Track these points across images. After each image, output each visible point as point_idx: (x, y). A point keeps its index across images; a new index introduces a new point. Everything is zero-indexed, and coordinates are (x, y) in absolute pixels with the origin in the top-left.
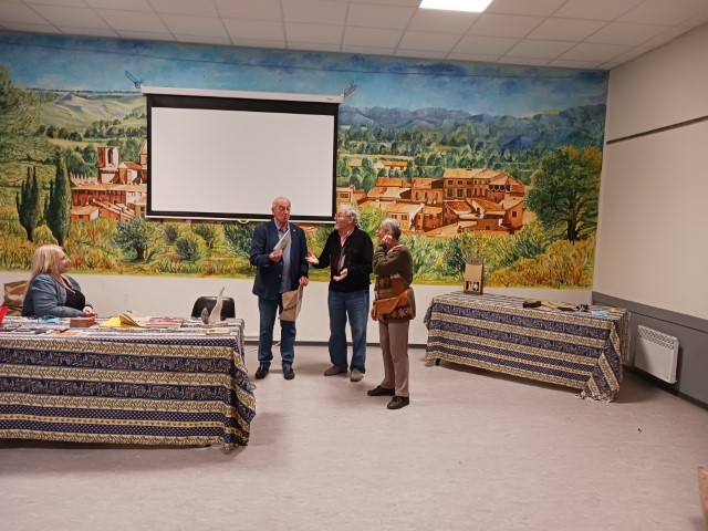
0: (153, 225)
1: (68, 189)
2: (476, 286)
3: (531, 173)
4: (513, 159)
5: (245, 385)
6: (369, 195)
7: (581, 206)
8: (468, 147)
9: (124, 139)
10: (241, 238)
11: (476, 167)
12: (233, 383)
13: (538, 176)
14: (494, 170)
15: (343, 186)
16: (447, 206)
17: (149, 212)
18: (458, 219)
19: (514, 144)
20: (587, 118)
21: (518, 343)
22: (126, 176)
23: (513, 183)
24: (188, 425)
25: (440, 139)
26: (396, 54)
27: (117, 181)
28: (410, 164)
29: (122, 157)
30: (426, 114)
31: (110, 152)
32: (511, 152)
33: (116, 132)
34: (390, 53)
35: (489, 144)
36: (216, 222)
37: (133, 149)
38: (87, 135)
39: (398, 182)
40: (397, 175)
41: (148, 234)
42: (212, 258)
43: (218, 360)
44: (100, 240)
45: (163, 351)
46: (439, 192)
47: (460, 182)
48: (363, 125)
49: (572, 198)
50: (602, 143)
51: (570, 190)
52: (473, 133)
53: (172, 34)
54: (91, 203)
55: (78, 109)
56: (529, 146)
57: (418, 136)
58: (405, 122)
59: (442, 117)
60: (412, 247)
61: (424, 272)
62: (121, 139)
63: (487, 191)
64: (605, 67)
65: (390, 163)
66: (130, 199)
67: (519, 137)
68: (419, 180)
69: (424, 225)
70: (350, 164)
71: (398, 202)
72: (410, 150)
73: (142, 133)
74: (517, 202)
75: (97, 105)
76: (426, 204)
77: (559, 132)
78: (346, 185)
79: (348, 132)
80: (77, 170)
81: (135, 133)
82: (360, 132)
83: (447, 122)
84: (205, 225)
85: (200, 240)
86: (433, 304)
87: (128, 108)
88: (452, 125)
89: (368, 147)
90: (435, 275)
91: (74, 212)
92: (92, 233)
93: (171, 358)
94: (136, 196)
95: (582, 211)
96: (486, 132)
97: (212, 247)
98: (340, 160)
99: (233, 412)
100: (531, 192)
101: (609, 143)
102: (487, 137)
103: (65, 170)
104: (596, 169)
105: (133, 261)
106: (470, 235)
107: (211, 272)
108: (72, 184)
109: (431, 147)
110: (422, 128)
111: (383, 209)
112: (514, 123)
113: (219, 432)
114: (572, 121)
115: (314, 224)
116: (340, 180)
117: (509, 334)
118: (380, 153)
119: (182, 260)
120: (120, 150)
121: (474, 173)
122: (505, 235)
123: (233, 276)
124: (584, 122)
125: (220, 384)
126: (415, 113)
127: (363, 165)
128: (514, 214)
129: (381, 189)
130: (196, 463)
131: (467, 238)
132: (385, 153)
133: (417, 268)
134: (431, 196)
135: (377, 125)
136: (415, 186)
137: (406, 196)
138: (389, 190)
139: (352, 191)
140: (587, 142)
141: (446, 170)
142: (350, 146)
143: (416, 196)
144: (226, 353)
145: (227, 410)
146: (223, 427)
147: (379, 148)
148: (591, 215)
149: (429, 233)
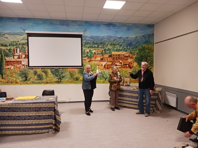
0: (30, 70)
1: (4, 61)
2: (122, 83)
3: (135, 52)
5: (58, 114)
6: (92, 59)
7: (149, 60)
8: (118, 46)
9: (21, 46)
10: (55, 73)
11: (120, 51)
12: (55, 114)
13: (137, 53)
14: (125, 52)
16: (113, 62)
17: (29, 66)
19: (130, 44)
20: (149, 37)
21: (134, 98)
22: (21, 56)
23: (130, 55)
24: (42, 127)
25: (110, 44)
26: (98, 21)
27: (19, 58)
28: (102, 51)
29: (20, 51)
30: (106, 37)
31: (17, 50)
32: (130, 47)
33: (18, 44)
34: (96, 20)
35: (123, 45)
36: (48, 69)
37: (23, 49)
38: (10, 45)
39: (99, 56)
40: (99, 54)
41: (28, 73)
42: (47, 79)
43: (50, 107)
44: (14, 75)
45: (34, 106)
46: (111, 58)
47: (116, 55)
48: (89, 40)
49: (146, 58)
50: (154, 44)
51: (146, 56)
52: (119, 42)
53: (34, 16)
54: (11, 65)
55: (7, 38)
56: (134, 45)
57: (104, 43)
58: (101, 39)
60: (104, 73)
62: (20, 46)
63: (123, 57)
64: (153, 23)
65: (97, 50)
66: (23, 63)
67: (132, 43)
68: (105, 55)
69: (107, 67)
70: (86, 51)
71: (100, 61)
72: (102, 47)
73: (26, 44)
74: (132, 60)
75: (12, 37)
76: (107, 62)
77: (142, 41)
78: (85, 57)
79: (85, 42)
80: (7, 55)
81: (24, 44)
82: (88, 42)
83: (112, 39)
84: (45, 70)
85: (44, 74)
87: (22, 37)
88: (113, 40)
89: (91, 46)
91: (6, 67)
92: (12, 73)
93: (37, 108)
94: (25, 62)
95: (149, 62)
96: (123, 42)
97: (47, 76)
98: (83, 49)
99: (55, 122)
100: (135, 57)
101: (155, 43)
102: (123, 43)
103: (3, 55)
104: (152, 51)
105: (24, 81)
106: (120, 69)
107: (47, 83)
108: (5, 59)
109: (108, 46)
110: (105, 41)
111: (96, 63)
112: (130, 39)
113: (51, 128)
114: (145, 38)
115: (78, 68)
116: (83, 56)
117: (131, 96)
118: (94, 48)
119: (39, 80)
120: (19, 49)
121: (120, 53)
122: (129, 69)
123: (53, 84)
124: (148, 38)
125: (51, 114)
126: (103, 37)
127: (90, 51)
128: (131, 63)
129: (95, 58)
130: (45, 137)
132: (95, 48)
133: (106, 79)
134: (109, 59)
135: (93, 40)
136: (104, 57)
137: (102, 59)
138: (97, 58)
139: (87, 58)
140: (150, 43)
141: (112, 52)
142: (86, 46)
143: (105, 59)
144: (52, 105)
145: (53, 122)
146: (52, 126)
147: (94, 46)
148: (152, 63)
149: (109, 69)
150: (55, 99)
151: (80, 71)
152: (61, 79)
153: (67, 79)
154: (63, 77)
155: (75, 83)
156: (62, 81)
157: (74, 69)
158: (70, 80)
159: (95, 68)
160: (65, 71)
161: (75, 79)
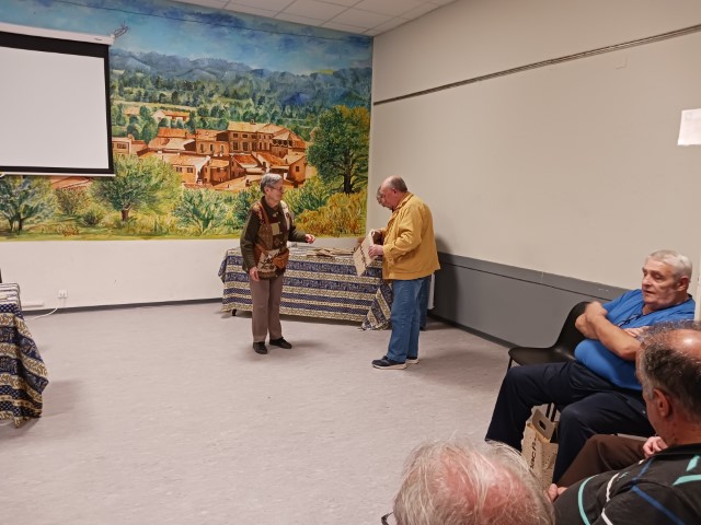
3: (310, 130)
4: (294, 115)
5: (33, 353)
6: (150, 146)
7: (353, 162)
8: (251, 100)
11: (259, 121)
12: (18, 352)
13: (316, 133)
14: (277, 125)
15: (119, 136)
16: (234, 160)
18: (245, 173)
19: (293, 100)
20: (357, 80)
21: (309, 286)
23: (295, 139)
25: (222, 90)
28: (192, 115)
30: (207, 63)
32: (292, 109)
35: (270, 99)
39: (181, 133)
40: (180, 126)
46: (223, 144)
47: (245, 136)
48: (138, 71)
49: (346, 154)
50: (370, 104)
51: (345, 147)
52: (255, 87)
56: (308, 104)
57: (200, 86)
58: (186, 71)
59: (223, 69)
60: (201, 201)
63: (271, 145)
64: (370, 33)
65: (171, 113)
67: (298, 94)
68: (203, 132)
69: (210, 178)
71: (183, 154)
72: (191, 100)
74: (299, 157)
76: (212, 156)
77: (334, 91)
78: (123, 135)
79: (122, 77)
82: (135, 78)
83: (228, 75)
86: (228, 257)
88: (234, 78)
89: (146, 94)
90: (226, 229)
95: (355, 167)
96: (267, 87)
98: (114, 106)
99: (21, 382)
100: (311, 148)
101: (376, 104)
102: (268, 92)
104: (366, 128)
109: (214, 99)
110: (204, 79)
111: (166, 161)
112: (292, 80)
114: (344, 82)
115: (92, 178)
116: (116, 129)
117: (300, 280)
118: (159, 101)
121: (257, 127)
122: (290, 189)
124: (354, 83)
125: (1, 354)
126: (195, 63)
127: (141, 114)
128: (298, 169)
129: (163, 140)
131: (255, 192)
132: (165, 102)
133: (206, 222)
134: (217, 148)
135: (155, 72)
136: (200, 138)
137: (191, 148)
138: (172, 140)
139: (130, 141)
140: (357, 102)
141: (230, 122)
142: (125, 93)
143: (202, 148)
144: (7, 319)
145: (15, 382)
146: (11, 400)
147: (158, 96)
148: (363, 170)
149: (217, 187)
150: (15, 298)
151: (105, 189)
152: (21, 221)
153: (47, 221)
154: (31, 212)
155: (84, 236)
156: (25, 227)
157: (75, 182)
158: (63, 226)
159: (164, 178)
160: (37, 189)
161: (82, 219)
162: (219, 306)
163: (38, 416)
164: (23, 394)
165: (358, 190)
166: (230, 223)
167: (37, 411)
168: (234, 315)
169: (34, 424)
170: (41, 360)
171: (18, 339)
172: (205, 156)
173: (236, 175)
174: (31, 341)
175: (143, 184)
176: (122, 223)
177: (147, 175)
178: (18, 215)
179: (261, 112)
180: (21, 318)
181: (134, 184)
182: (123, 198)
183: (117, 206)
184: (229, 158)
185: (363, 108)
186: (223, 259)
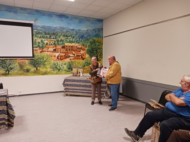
2: (76, 74)
4: (82, 41)
5: (11, 108)
6: (44, 50)
8: (71, 37)
11: (73, 43)
12: (7, 108)
13: (88, 45)
14: (78, 43)
18: (69, 57)
19: (82, 37)
20: (99, 31)
21: (87, 87)
23: (83, 47)
25: (63, 35)
26: (49, 11)
28: (55, 41)
30: (59, 28)
32: (82, 39)
34: (47, 10)
35: (76, 37)
39: (52, 46)
40: (52, 44)
43: (1, 102)
46: (64, 49)
47: (69, 47)
48: (40, 30)
49: (97, 51)
51: (96, 49)
52: (72, 34)
56: (86, 38)
57: (57, 34)
58: (53, 30)
59: (63, 29)
60: (58, 64)
61: (61, 71)
63: (76, 49)
64: (102, 18)
65: (49, 41)
67: (83, 35)
68: (58, 46)
69: (60, 58)
71: (52, 52)
72: (55, 38)
74: (84, 52)
76: (61, 53)
77: (93, 34)
78: (36, 47)
79: (36, 32)
82: (40, 32)
86: (65, 80)
88: (66, 31)
89: (42, 36)
90: (64, 72)
95: (99, 54)
96: (75, 34)
98: (34, 39)
99: (8, 117)
100: (87, 49)
101: (104, 37)
102: (75, 35)
104: (102, 44)
106: (73, 61)
109: (61, 37)
110: (58, 32)
111: (48, 54)
112: (81, 32)
113: (4, 124)
114: (96, 32)
115: (28, 59)
116: (34, 46)
118: (46, 38)
121: (73, 44)
122: (81, 61)
124: (98, 32)
125: (3, 109)
126: (55, 28)
127: (41, 41)
128: (84, 55)
129: (47, 48)
132: (48, 38)
133: (59, 70)
134: (62, 50)
135: (45, 30)
136: (57, 47)
137: (55, 50)
138: (49, 48)
139: (38, 49)
140: (99, 37)
141: (65, 43)
142: (37, 36)
143: (58, 50)
144: (4, 99)
145: (6, 117)
146: (5, 122)
147: (46, 37)
148: (101, 55)
149: (62, 60)
150: (6, 93)
151: (31, 62)
152: (9, 71)
153: (16, 71)
154: (11, 69)
155: (26, 75)
156: (10, 73)
157: (23, 60)
158: (20, 72)
159: (47, 59)
160: (13, 62)
161: (25, 70)
162: (63, 93)
163: (13, 126)
164: (8, 120)
165: (100, 60)
166: (65, 70)
167: (12, 125)
168: (67, 96)
169: (11, 129)
170: (14, 111)
171: (7, 104)
172: (59, 52)
173: (67, 57)
174: (11, 105)
175: (42, 60)
176: (36, 71)
177: (43, 58)
178: (8, 70)
179: (73, 40)
180: (8, 99)
181: (39, 60)
182: (36, 64)
183: (35, 66)
184: (65, 53)
185: (101, 38)
186: (63, 80)
